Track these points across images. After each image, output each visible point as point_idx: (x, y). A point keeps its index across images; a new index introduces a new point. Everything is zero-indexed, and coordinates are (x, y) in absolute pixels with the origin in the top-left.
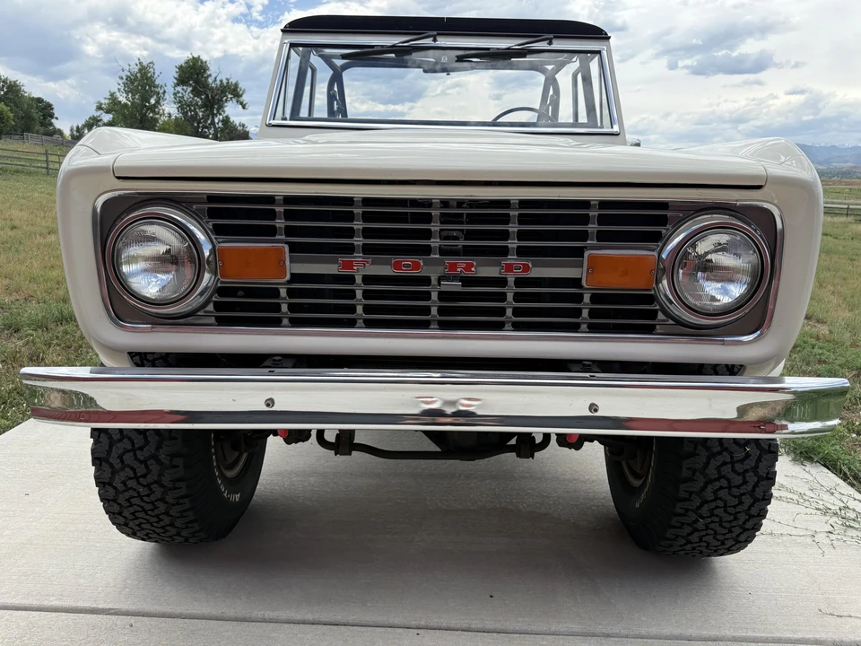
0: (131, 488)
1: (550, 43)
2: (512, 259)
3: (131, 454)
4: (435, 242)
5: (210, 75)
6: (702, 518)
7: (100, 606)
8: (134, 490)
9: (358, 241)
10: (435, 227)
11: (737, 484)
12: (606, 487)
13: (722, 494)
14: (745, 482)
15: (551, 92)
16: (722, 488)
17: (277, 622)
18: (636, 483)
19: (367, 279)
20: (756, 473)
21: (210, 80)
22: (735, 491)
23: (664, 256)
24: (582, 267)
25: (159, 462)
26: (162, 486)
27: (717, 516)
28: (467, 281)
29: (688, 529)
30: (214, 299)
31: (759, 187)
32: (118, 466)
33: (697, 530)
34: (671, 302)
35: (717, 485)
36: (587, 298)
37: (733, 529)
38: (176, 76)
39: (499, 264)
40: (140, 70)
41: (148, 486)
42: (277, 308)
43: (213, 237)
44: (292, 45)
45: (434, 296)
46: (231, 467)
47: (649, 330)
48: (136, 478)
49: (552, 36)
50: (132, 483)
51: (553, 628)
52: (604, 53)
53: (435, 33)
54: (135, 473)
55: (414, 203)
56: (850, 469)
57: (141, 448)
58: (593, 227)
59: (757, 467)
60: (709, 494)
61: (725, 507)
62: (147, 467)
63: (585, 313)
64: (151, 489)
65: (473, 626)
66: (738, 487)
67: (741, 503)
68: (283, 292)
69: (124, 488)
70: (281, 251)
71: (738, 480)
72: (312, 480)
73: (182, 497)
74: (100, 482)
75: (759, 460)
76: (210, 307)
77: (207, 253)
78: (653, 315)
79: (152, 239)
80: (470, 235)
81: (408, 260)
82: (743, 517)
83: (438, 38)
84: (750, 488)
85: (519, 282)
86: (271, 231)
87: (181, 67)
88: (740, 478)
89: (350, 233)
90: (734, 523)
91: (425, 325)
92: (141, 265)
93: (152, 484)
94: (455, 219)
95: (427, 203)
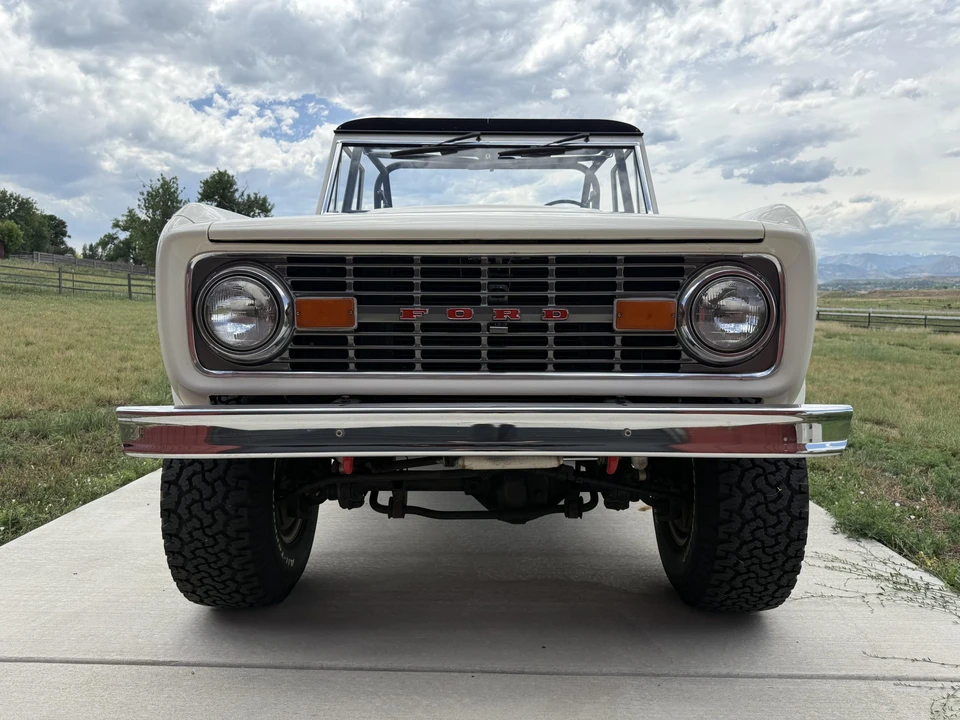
0: (197, 539)
1: (587, 140)
2: (551, 307)
3: (199, 504)
4: (484, 294)
5: (237, 190)
6: (743, 560)
7: (161, 660)
8: (200, 540)
9: (417, 294)
10: (484, 280)
11: (772, 523)
12: (658, 561)
13: (758, 534)
14: (780, 522)
15: (591, 190)
16: (758, 528)
17: (335, 669)
18: (682, 542)
19: (425, 327)
20: (789, 514)
21: (237, 195)
22: (771, 531)
23: (684, 303)
24: (612, 313)
25: (225, 512)
26: (227, 536)
27: (756, 557)
28: (513, 327)
29: (731, 573)
30: (289, 347)
31: (760, 241)
32: (185, 517)
33: (738, 574)
34: (693, 345)
35: (754, 525)
36: (618, 340)
37: (774, 572)
38: (201, 191)
39: (540, 312)
40: (162, 186)
41: (213, 537)
42: (345, 354)
43: (291, 292)
44: (345, 145)
45: (484, 340)
46: (288, 532)
47: (675, 368)
48: (202, 528)
49: (588, 133)
50: (197, 534)
51: (604, 670)
52: (638, 148)
53: (479, 132)
54: (202, 523)
55: (465, 260)
56: (904, 542)
57: (209, 499)
58: (620, 279)
59: (789, 506)
60: (746, 534)
61: (763, 548)
62: (213, 517)
63: (618, 354)
64: (215, 540)
65: (527, 670)
66: (774, 527)
67: (777, 543)
68: (351, 339)
69: (189, 539)
70: (351, 302)
71: (772, 520)
72: (362, 559)
73: (244, 549)
74: (166, 534)
75: (791, 500)
76: (286, 354)
77: (286, 307)
78: (677, 355)
79: (240, 292)
80: (514, 287)
81: (461, 309)
82: (781, 558)
83: (481, 138)
84: (784, 528)
85: (559, 327)
86: (342, 286)
87: (207, 181)
88: (775, 517)
89: (410, 287)
90: (774, 565)
91: (476, 367)
92: (228, 316)
93: (217, 534)
94: (503, 273)
95: (477, 260)
